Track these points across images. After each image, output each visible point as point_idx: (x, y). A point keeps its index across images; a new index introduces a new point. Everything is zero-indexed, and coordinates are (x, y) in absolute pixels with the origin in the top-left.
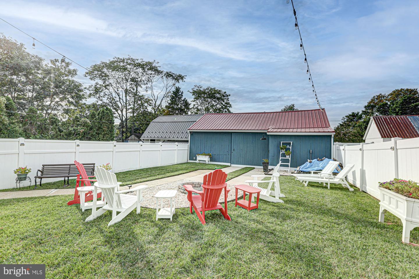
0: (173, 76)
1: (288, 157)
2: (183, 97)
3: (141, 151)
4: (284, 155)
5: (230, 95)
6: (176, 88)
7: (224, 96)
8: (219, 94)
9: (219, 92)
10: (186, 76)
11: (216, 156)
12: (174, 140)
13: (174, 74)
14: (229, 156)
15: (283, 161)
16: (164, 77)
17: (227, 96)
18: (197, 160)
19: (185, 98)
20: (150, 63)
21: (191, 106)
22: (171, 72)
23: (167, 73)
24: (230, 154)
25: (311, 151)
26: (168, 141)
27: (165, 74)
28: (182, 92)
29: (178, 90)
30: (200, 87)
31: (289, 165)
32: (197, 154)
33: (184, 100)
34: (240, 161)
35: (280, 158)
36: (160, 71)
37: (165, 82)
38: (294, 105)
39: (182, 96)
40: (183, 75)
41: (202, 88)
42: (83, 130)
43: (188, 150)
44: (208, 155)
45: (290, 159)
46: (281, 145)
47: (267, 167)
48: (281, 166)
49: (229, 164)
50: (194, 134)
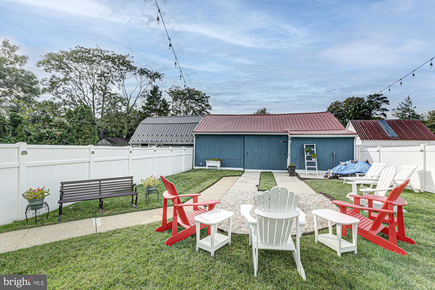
0: (148, 74)
1: (314, 160)
2: (161, 97)
3: (155, 158)
4: (309, 158)
5: (209, 97)
6: (154, 86)
7: (203, 97)
8: (199, 95)
9: (198, 93)
10: (163, 74)
11: (227, 161)
12: (172, 144)
13: (149, 71)
14: (242, 160)
15: (309, 164)
16: (138, 74)
17: (207, 98)
18: (207, 166)
19: (164, 99)
20: (123, 57)
21: (170, 108)
22: (146, 69)
23: (142, 70)
24: (242, 158)
25: (334, 153)
26: (165, 145)
27: (139, 71)
28: (160, 91)
29: (156, 89)
30: (178, 87)
31: (317, 168)
32: (206, 160)
33: (163, 101)
34: (254, 165)
35: (306, 161)
36: (133, 67)
37: (139, 80)
38: (266, 109)
39: (161, 95)
40: (160, 73)
41: (180, 88)
42: (61, 133)
43: (193, 155)
44: (219, 160)
45: (316, 162)
46: (305, 147)
47: (294, 171)
48: (308, 169)
49: (242, 169)
50: (200, 137)
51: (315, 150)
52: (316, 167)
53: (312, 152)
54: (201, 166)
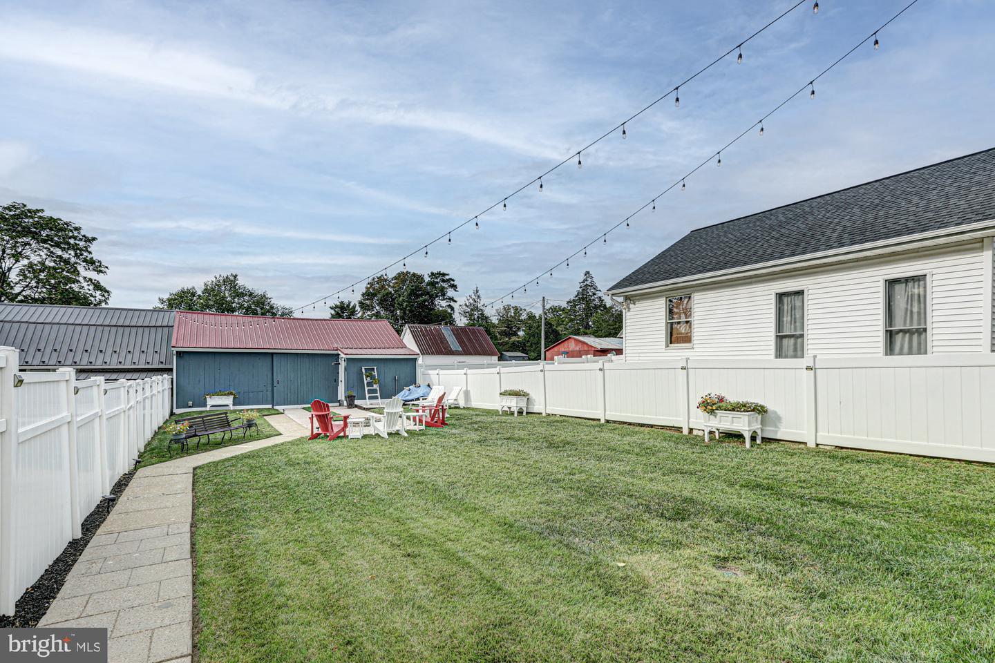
1: (376, 386)
5: (94, 239)
11: (243, 395)
12: (104, 369)
14: (269, 393)
15: (370, 392)
17: (87, 239)
18: (208, 406)
24: (270, 388)
25: (397, 377)
32: (207, 395)
34: (289, 400)
35: (366, 389)
38: (236, 276)
43: (172, 389)
44: (231, 394)
45: (378, 389)
46: (364, 371)
47: (353, 402)
48: (370, 398)
49: (270, 406)
50: (186, 357)
51: (376, 373)
52: (378, 395)
53: (372, 377)
54: (190, 407)
